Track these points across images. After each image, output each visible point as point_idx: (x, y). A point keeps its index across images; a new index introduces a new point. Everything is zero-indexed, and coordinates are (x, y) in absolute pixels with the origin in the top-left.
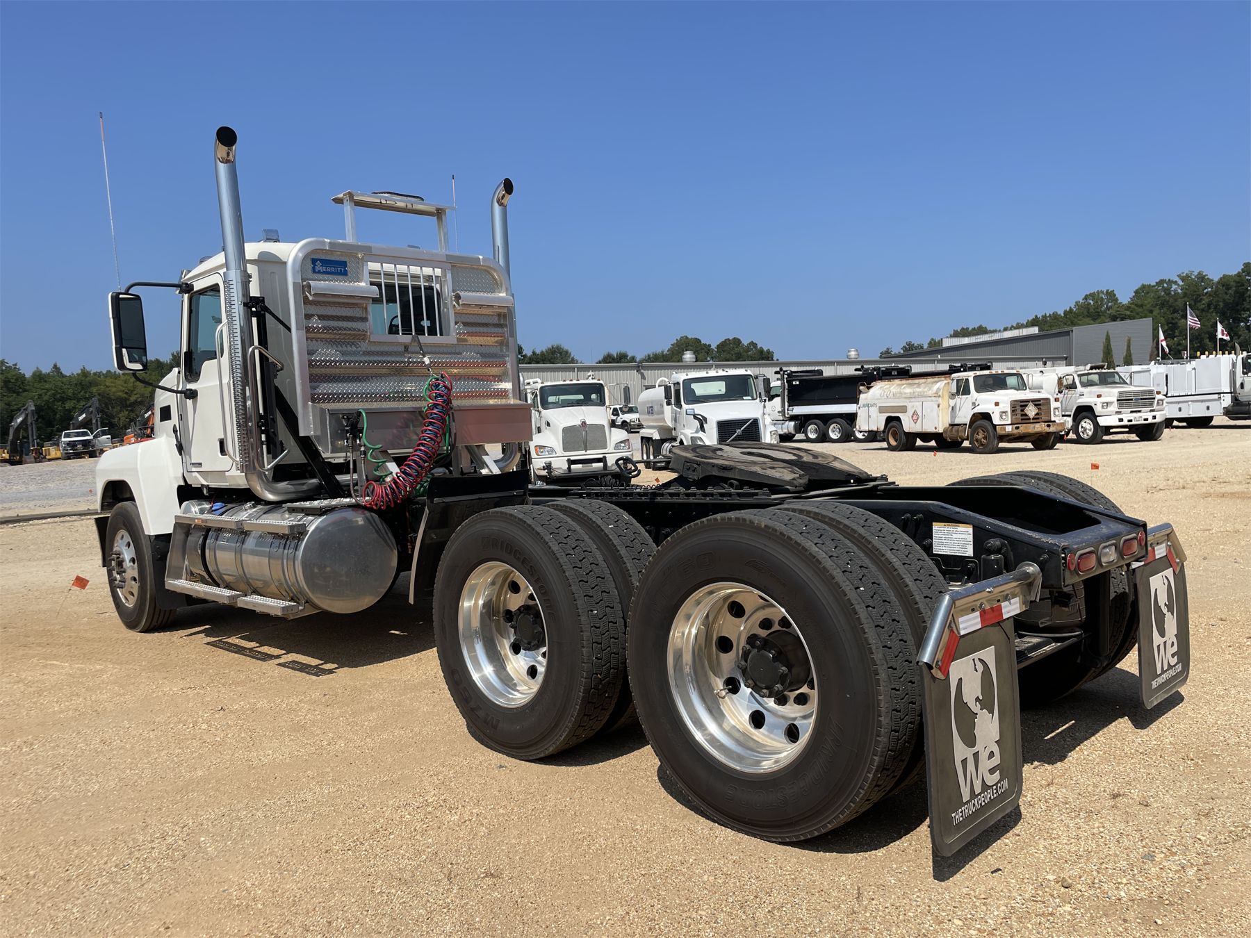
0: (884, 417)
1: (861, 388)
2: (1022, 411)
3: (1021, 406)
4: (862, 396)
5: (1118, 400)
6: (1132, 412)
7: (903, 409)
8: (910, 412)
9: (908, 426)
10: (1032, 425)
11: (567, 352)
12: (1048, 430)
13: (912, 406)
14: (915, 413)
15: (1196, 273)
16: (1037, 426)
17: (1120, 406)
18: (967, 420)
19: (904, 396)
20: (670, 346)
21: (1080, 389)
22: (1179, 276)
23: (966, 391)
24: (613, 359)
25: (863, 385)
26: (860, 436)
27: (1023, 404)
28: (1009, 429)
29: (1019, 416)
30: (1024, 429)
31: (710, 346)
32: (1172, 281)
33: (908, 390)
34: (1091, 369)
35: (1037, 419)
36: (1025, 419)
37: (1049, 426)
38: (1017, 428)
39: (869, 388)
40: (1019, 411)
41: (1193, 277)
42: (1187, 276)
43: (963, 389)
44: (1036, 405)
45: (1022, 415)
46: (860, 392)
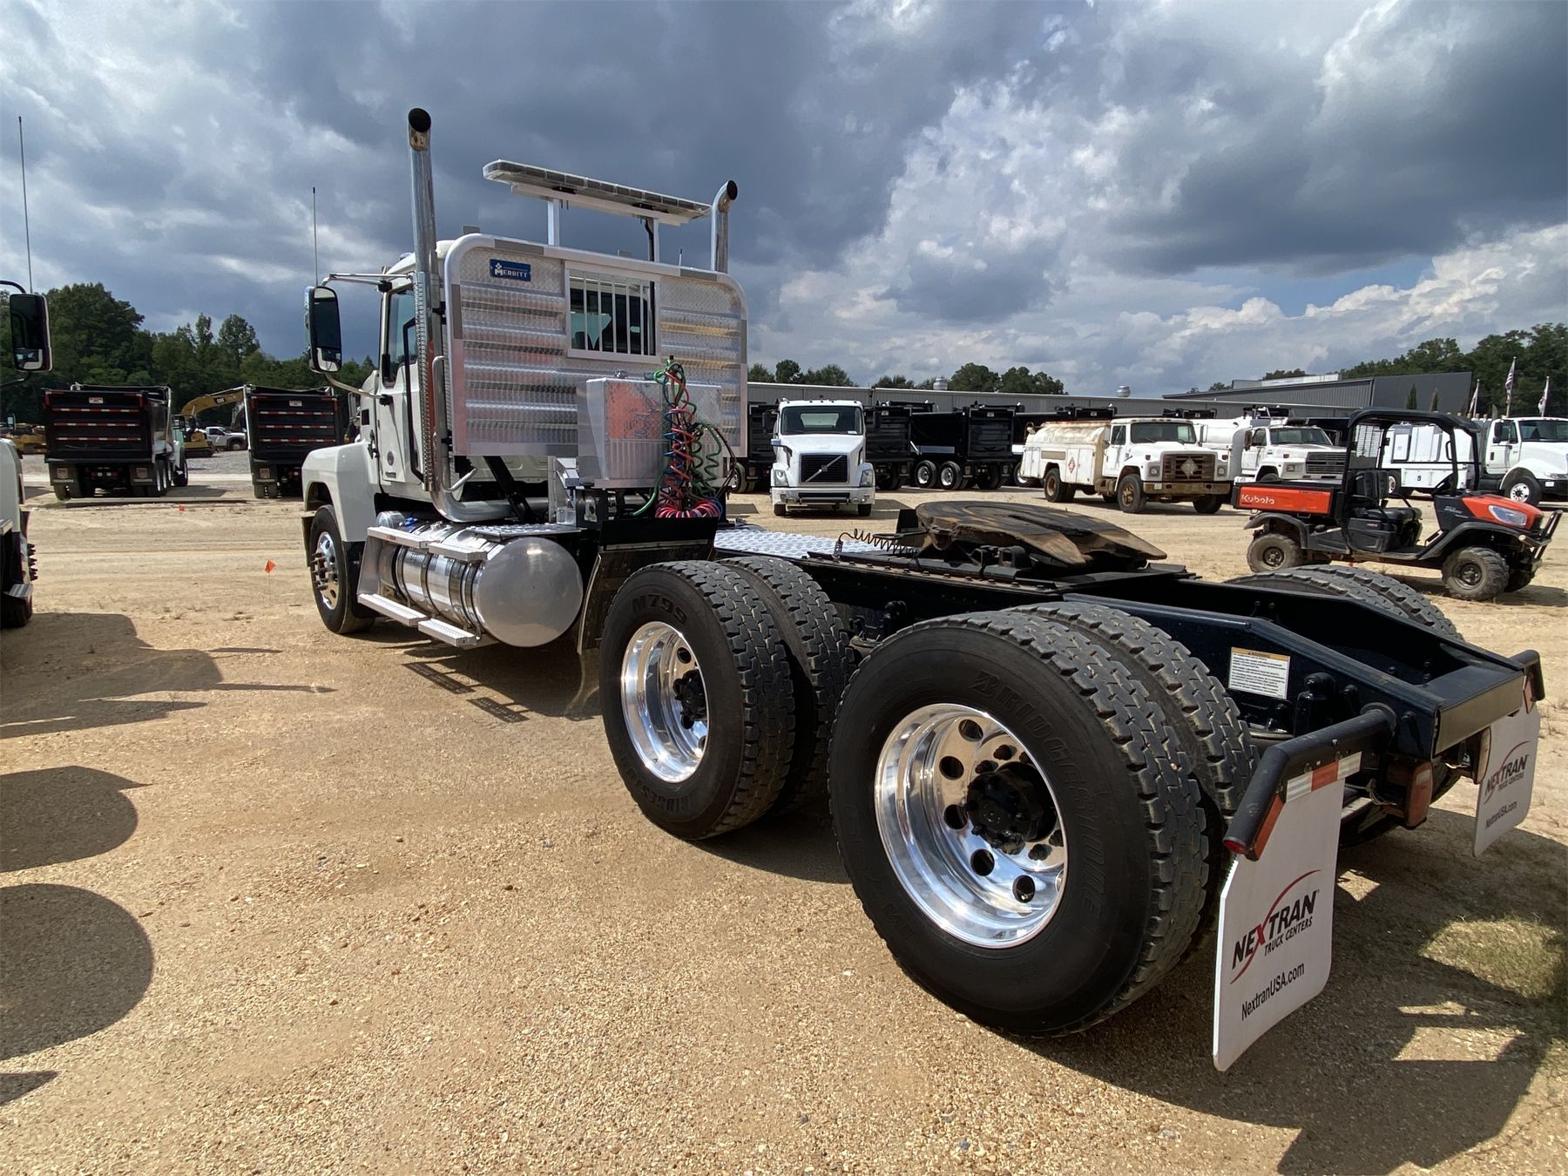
0: (1044, 463)
1: (1029, 429)
2: (1178, 467)
3: (1177, 462)
4: (1030, 437)
5: (1307, 463)
6: (1323, 477)
7: (1062, 456)
8: (1068, 459)
9: (1066, 476)
10: (1187, 485)
11: (842, 373)
12: (1208, 491)
13: (1072, 453)
14: (1072, 460)
15: (1554, 326)
16: (1195, 486)
17: (1310, 470)
18: (1117, 473)
19: (1065, 441)
20: (953, 373)
21: (1269, 446)
22: (1534, 328)
23: (1122, 441)
24: (890, 382)
25: (1030, 426)
26: (1022, 481)
27: (1179, 459)
28: (1158, 486)
29: (1173, 473)
30: (1177, 488)
31: (997, 374)
32: (1526, 334)
33: (1070, 435)
34: (1288, 424)
35: (1196, 477)
36: (1180, 477)
37: (1209, 487)
38: (1169, 487)
39: (1036, 430)
40: (1173, 467)
41: (1552, 330)
42: (1545, 329)
43: (1118, 437)
44: (1196, 462)
45: (1177, 473)
46: (1028, 433)
